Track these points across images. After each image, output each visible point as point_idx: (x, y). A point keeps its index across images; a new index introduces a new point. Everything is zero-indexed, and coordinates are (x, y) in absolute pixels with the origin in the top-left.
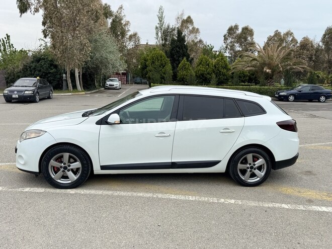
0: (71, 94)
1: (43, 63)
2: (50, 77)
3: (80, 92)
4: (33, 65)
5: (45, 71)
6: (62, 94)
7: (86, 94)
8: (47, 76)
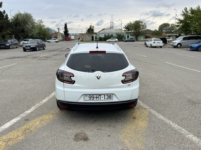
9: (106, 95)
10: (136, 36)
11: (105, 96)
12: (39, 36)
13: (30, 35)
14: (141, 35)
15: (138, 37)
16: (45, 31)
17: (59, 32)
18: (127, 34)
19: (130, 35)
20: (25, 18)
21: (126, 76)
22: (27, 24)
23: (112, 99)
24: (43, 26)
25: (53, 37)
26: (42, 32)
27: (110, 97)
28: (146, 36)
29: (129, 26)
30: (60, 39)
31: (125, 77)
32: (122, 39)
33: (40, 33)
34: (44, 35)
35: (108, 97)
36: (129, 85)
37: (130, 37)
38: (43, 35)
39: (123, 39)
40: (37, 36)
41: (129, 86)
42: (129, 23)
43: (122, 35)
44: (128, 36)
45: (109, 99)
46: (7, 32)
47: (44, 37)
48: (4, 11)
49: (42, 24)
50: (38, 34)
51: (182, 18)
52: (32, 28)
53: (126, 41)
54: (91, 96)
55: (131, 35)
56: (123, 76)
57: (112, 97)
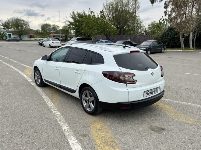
0: (182, 51)
1: (172, 32)
2: (176, 40)
3: (191, 49)
4: (167, 33)
5: (173, 36)
6: (175, 51)
7: (195, 51)
8: (174, 40)
10: (19, 35)
14: (24, 35)
15: (21, 36)
18: (7, 33)
19: (11, 34)
23: (158, 92)
28: (30, 35)
29: (8, 23)
32: (2, 38)
35: (156, 90)
37: (12, 36)
39: (4, 38)
42: (7, 20)
43: (2, 33)
44: (10, 35)
51: (72, 20)
53: (9, 41)
55: (13, 34)
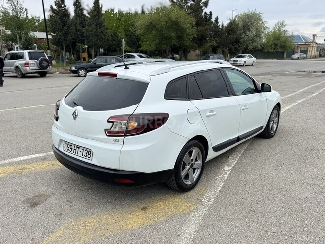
9: (85, 149)
11: (83, 149)
12: (275, 49)
13: (251, 47)
16: (285, 41)
17: (313, 42)
20: (247, 20)
21: (113, 122)
22: (249, 30)
23: (90, 159)
24: (285, 31)
25: (299, 51)
26: (281, 42)
27: (89, 154)
30: (313, 54)
31: (112, 124)
33: (276, 45)
34: (283, 47)
35: (86, 153)
36: (115, 141)
38: (281, 47)
40: (271, 49)
41: (116, 143)
45: (87, 157)
46: (211, 44)
47: (282, 50)
48: (211, 12)
49: (283, 29)
50: (273, 46)
52: (256, 36)
54: (70, 146)
56: (108, 122)
57: (91, 155)
